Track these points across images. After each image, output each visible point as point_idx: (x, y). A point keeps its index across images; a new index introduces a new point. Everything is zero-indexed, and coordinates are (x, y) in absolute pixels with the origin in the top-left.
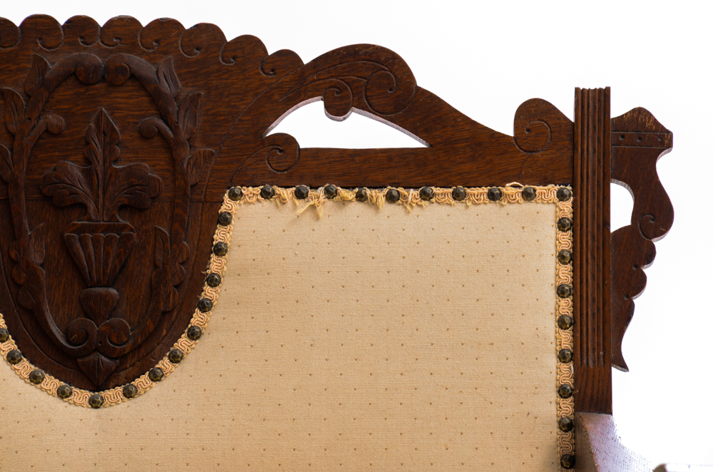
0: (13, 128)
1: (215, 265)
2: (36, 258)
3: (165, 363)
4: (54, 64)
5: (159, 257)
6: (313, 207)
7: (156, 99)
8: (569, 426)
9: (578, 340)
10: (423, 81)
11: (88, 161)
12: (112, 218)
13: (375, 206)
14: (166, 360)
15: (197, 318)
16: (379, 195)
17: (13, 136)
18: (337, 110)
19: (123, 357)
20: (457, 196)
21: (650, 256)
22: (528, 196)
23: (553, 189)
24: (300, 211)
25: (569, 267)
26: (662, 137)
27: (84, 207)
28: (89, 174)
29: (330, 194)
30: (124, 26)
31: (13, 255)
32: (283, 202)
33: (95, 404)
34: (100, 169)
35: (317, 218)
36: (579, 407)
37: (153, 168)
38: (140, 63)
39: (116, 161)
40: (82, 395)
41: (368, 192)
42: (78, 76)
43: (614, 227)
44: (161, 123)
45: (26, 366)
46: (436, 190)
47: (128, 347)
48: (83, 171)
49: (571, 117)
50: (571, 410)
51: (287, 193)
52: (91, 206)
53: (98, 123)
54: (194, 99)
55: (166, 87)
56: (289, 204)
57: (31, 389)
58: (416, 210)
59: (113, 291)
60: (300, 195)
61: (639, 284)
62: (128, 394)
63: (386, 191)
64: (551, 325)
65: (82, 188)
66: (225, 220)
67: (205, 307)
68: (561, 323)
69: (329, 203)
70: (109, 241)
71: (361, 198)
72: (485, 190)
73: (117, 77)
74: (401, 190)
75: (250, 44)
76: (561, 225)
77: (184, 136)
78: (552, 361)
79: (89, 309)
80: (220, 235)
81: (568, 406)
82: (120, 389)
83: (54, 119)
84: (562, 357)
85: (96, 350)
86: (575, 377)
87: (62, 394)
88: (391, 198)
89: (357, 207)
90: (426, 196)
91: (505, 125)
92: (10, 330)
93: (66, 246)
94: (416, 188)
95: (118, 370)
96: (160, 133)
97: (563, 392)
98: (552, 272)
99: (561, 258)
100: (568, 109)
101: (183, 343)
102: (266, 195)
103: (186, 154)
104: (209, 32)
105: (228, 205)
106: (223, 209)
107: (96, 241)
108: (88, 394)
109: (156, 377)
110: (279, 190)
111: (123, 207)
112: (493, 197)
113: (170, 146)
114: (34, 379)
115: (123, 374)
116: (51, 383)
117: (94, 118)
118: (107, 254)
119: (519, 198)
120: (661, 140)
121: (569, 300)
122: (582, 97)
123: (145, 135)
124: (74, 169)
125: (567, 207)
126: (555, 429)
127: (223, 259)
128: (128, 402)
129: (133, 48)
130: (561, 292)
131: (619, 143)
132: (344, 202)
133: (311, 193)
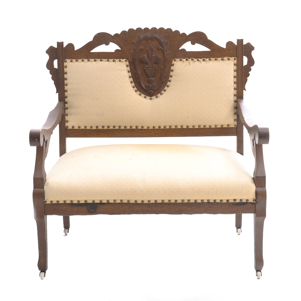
0: (135, 49)
1: (171, 73)
2: (139, 73)
3: (163, 92)
4: (142, 37)
5: (161, 72)
6: (189, 62)
7: (160, 42)
8: (236, 102)
9: (238, 86)
10: (209, 38)
11: (148, 55)
12: (153, 65)
13: (200, 62)
14: (163, 91)
15: (168, 83)
16: (201, 60)
17: (135, 50)
18: (193, 43)
19: (155, 91)
20: (216, 60)
21: (250, 70)
22: (229, 59)
23: (233, 58)
24: (187, 63)
25: (236, 72)
26: (253, 48)
27: (147, 63)
28: (148, 57)
29: (192, 60)
30: (154, 29)
31: (135, 72)
32: (184, 61)
33: (151, 99)
34: (150, 56)
35: (190, 64)
36: (238, 98)
37: (160, 56)
38: (157, 36)
39: (153, 55)
40: (148, 98)
41: (199, 59)
42: (146, 39)
43: (244, 65)
44: (161, 47)
45: (138, 92)
46: (212, 59)
47: (156, 89)
48: (147, 56)
49: (236, 44)
50: (236, 99)
51: (184, 60)
52: (149, 63)
53: (150, 47)
54: (167, 43)
55: (162, 40)
56: (185, 61)
57: (139, 97)
58: (208, 63)
59: (153, 79)
60: (187, 60)
61: (248, 75)
62: (157, 97)
63: (202, 59)
64: (233, 83)
65: (147, 60)
66: (173, 65)
67: (170, 81)
68: (235, 83)
69: (192, 61)
70: (152, 69)
71: (198, 60)
72: (221, 58)
73: (152, 39)
74: (205, 59)
75: (177, 32)
76: (235, 65)
77: (165, 49)
78: (233, 90)
79: (149, 82)
80: (172, 68)
81: (235, 98)
82: (155, 96)
83: (142, 47)
84: (235, 89)
85: (151, 89)
86: (237, 93)
87: (145, 97)
88: (204, 60)
89: (197, 62)
90: (210, 60)
91: (224, 46)
92: (135, 86)
93: (145, 71)
94: (208, 58)
95: (154, 93)
96: (161, 49)
97: (235, 95)
98: (233, 73)
99: (235, 71)
100: (236, 43)
101: (166, 88)
102: (180, 60)
103: (166, 53)
104: (169, 30)
105: (173, 62)
106: (173, 63)
107: (150, 69)
108: (149, 97)
109: (161, 94)
110: (183, 59)
111: (155, 63)
112: (222, 60)
113: (163, 52)
114: (140, 95)
115: (155, 94)
116: (143, 95)
117: (149, 47)
118: (152, 72)
119: (227, 60)
120: (252, 48)
121: (236, 79)
122: (238, 41)
123: (158, 49)
124: (146, 56)
125: (236, 61)
126: (233, 102)
127: (173, 72)
128: (157, 99)
129: (156, 33)
130: (235, 77)
131: (245, 49)
132: (195, 61)
133: (189, 59)
